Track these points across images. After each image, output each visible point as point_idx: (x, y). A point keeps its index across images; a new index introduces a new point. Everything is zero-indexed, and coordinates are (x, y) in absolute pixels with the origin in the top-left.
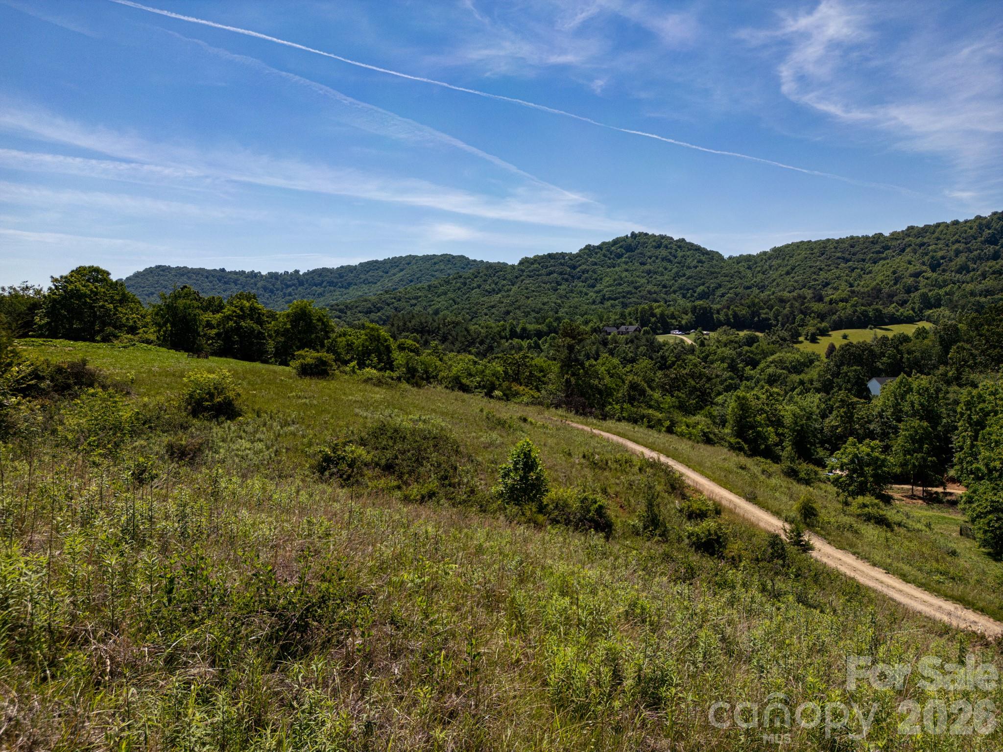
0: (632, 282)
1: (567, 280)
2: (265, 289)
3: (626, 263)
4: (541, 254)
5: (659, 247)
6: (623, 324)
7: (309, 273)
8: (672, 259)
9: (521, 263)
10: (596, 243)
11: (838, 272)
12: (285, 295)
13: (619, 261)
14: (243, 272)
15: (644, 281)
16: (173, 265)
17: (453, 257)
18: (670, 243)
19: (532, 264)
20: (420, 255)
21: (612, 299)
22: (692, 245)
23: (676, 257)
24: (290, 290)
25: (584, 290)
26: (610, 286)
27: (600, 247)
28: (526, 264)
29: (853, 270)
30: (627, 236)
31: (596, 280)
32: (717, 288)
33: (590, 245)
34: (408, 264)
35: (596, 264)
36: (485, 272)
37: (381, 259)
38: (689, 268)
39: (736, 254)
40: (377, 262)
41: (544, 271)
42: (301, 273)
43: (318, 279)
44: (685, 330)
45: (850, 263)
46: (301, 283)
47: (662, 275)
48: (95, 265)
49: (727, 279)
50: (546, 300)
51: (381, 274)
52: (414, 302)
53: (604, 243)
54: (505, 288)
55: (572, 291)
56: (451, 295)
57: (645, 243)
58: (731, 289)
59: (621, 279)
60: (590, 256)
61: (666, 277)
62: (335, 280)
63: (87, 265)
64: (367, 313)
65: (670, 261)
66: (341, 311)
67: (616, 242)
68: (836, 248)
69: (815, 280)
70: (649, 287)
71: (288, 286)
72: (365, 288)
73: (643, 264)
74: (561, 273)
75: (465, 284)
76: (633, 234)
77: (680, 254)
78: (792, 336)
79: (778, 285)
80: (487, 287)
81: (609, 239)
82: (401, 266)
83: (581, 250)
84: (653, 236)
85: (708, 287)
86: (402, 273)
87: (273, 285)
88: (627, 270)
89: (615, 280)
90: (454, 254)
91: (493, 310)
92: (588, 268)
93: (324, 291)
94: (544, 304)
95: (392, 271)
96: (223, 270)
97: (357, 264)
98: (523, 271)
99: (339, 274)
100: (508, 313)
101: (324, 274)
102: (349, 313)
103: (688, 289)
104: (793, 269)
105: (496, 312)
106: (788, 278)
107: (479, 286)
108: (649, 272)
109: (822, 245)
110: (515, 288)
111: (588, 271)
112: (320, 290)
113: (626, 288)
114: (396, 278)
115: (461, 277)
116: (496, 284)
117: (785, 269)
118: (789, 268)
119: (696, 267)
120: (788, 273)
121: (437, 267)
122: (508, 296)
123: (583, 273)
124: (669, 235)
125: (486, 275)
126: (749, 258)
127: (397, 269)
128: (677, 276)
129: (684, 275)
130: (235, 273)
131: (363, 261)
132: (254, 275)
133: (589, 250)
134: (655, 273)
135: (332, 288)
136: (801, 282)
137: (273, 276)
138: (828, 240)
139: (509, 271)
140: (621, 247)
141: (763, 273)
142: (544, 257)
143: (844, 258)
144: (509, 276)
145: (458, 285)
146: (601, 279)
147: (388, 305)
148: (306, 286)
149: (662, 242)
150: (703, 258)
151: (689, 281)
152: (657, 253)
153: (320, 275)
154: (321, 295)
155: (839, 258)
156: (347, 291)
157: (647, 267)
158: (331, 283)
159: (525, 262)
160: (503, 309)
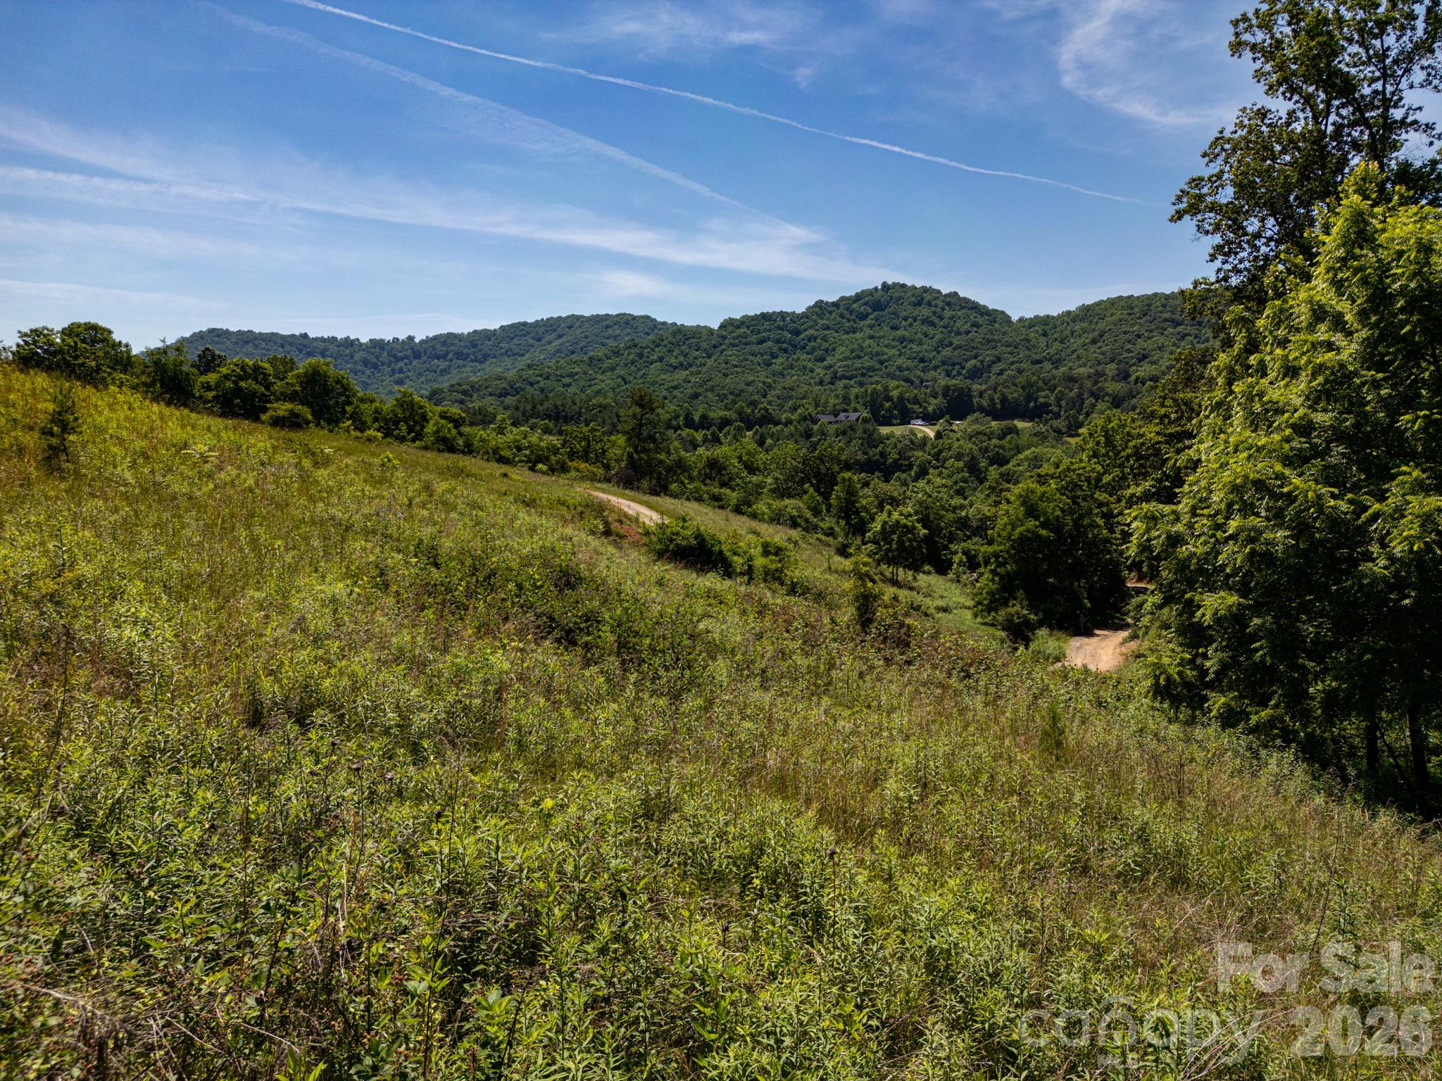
0: (878, 354)
1: (785, 351)
2: (365, 363)
3: (871, 327)
4: (751, 313)
5: (919, 304)
6: (845, 411)
7: (429, 340)
8: (937, 321)
9: (722, 326)
10: (832, 298)
11: (1160, 340)
12: (393, 372)
13: (862, 323)
14: (334, 339)
15: (895, 352)
16: (233, 329)
17: (634, 318)
18: (935, 299)
19: (738, 327)
20: (587, 314)
21: (846, 378)
22: (966, 300)
23: (941, 318)
24: (401, 364)
25: (810, 365)
26: (846, 359)
27: (835, 304)
28: (730, 328)
29: (1183, 337)
30: (876, 288)
31: (827, 350)
32: (994, 363)
33: (821, 301)
34: (570, 327)
35: (828, 328)
36: (670, 338)
37: (531, 320)
38: (958, 333)
39: (1029, 315)
40: (525, 324)
41: (754, 338)
42: (417, 340)
43: (440, 349)
44: (929, 419)
45: (1180, 328)
46: (417, 355)
47: (921, 344)
48: (93, 321)
49: (1009, 349)
50: (751, 378)
51: (531, 341)
52: (567, 380)
53: (843, 298)
54: (698, 362)
55: (791, 367)
56: (620, 371)
57: (900, 298)
58: (1012, 363)
59: (862, 348)
60: (821, 316)
61: (925, 347)
62: (465, 351)
63: (82, 321)
64: (500, 395)
65: (933, 324)
66: (465, 393)
67: (858, 297)
68: (1164, 306)
69: (1129, 351)
70: (899, 362)
71: (398, 360)
72: (508, 361)
73: (894, 328)
74: (778, 341)
75: (641, 356)
76: (885, 285)
77: (948, 313)
78: (1069, 427)
79: (1079, 358)
80: (673, 361)
81: (850, 293)
82: (560, 331)
83: (809, 308)
84: (914, 288)
85: (982, 362)
86: (560, 341)
87: (377, 358)
88: (871, 337)
89: (852, 351)
90: (636, 314)
91: (676, 392)
92: (816, 333)
93: (450, 367)
94: (748, 384)
95: (548, 338)
96: (305, 336)
97: (497, 327)
98: (724, 338)
99: (471, 342)
100: (696, 396)
101: (449, 341)
102: (475, 395)
103: (954, 365)
104: (1101, 336)
105: (680, 395)
106: (1092, 348)
107: (661, 359)
108: (902, 340)
109: (1147, 302)
110: (710, 362)
111: (815, 338)
112: (443, 364)
113: (867, 362)
114: (551, 348)
115: (635, 346)
116: (685, 356)
117: (1091, 336)
118: (1096, 334)
119: (968, 333)
120: (1094, 342)
121: (610, 331)
122: (699, 372)
123: (809, 340)
124: (935, 287)
125: (671, 343)
126: (1046, 320)
127: (554, 335)
128: (941, 345)
129: (951, 344)
130: (323, 340)
131: (505, 323)
132: (349, 343)
133: (821, 308)
134: (912, 341)
135: (461, 362)
136: (1109, 355)
137: (377, 344)
138: (1156, 295)
139: (704, 338)
140: (866, 304)
141: (1062, 342)
142: (755, 318)
143: (1173, 321)
144: (704, 345)
145: (632, 357)
146: (834, 350)
147: (532, 385)
148: (424, 358)
149: (924, 297)
150: (980, 320)
151: (956, 353)
152: (916, 312)
153: (444, 343)
154: (445, 372)
155: (1166, 320)
156: (483, 366)
157: (900, 333)
158: (459, 355)
159: (728, 324)
160: (690, 391)
